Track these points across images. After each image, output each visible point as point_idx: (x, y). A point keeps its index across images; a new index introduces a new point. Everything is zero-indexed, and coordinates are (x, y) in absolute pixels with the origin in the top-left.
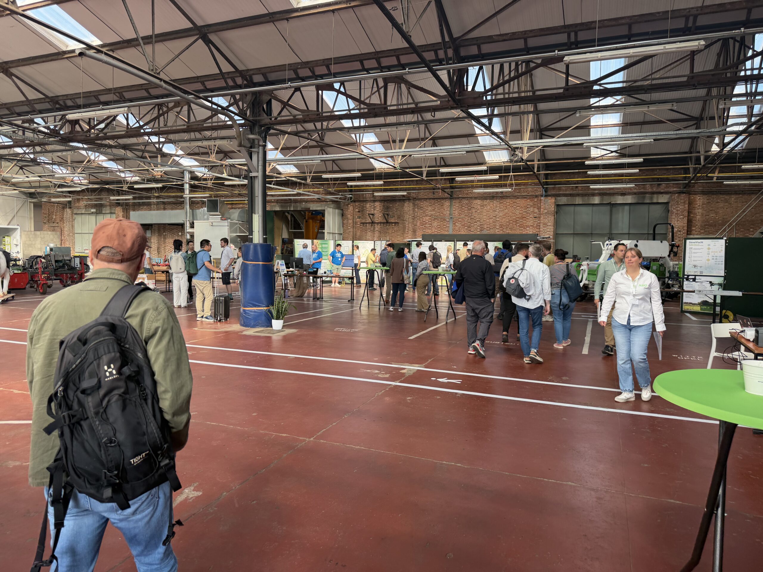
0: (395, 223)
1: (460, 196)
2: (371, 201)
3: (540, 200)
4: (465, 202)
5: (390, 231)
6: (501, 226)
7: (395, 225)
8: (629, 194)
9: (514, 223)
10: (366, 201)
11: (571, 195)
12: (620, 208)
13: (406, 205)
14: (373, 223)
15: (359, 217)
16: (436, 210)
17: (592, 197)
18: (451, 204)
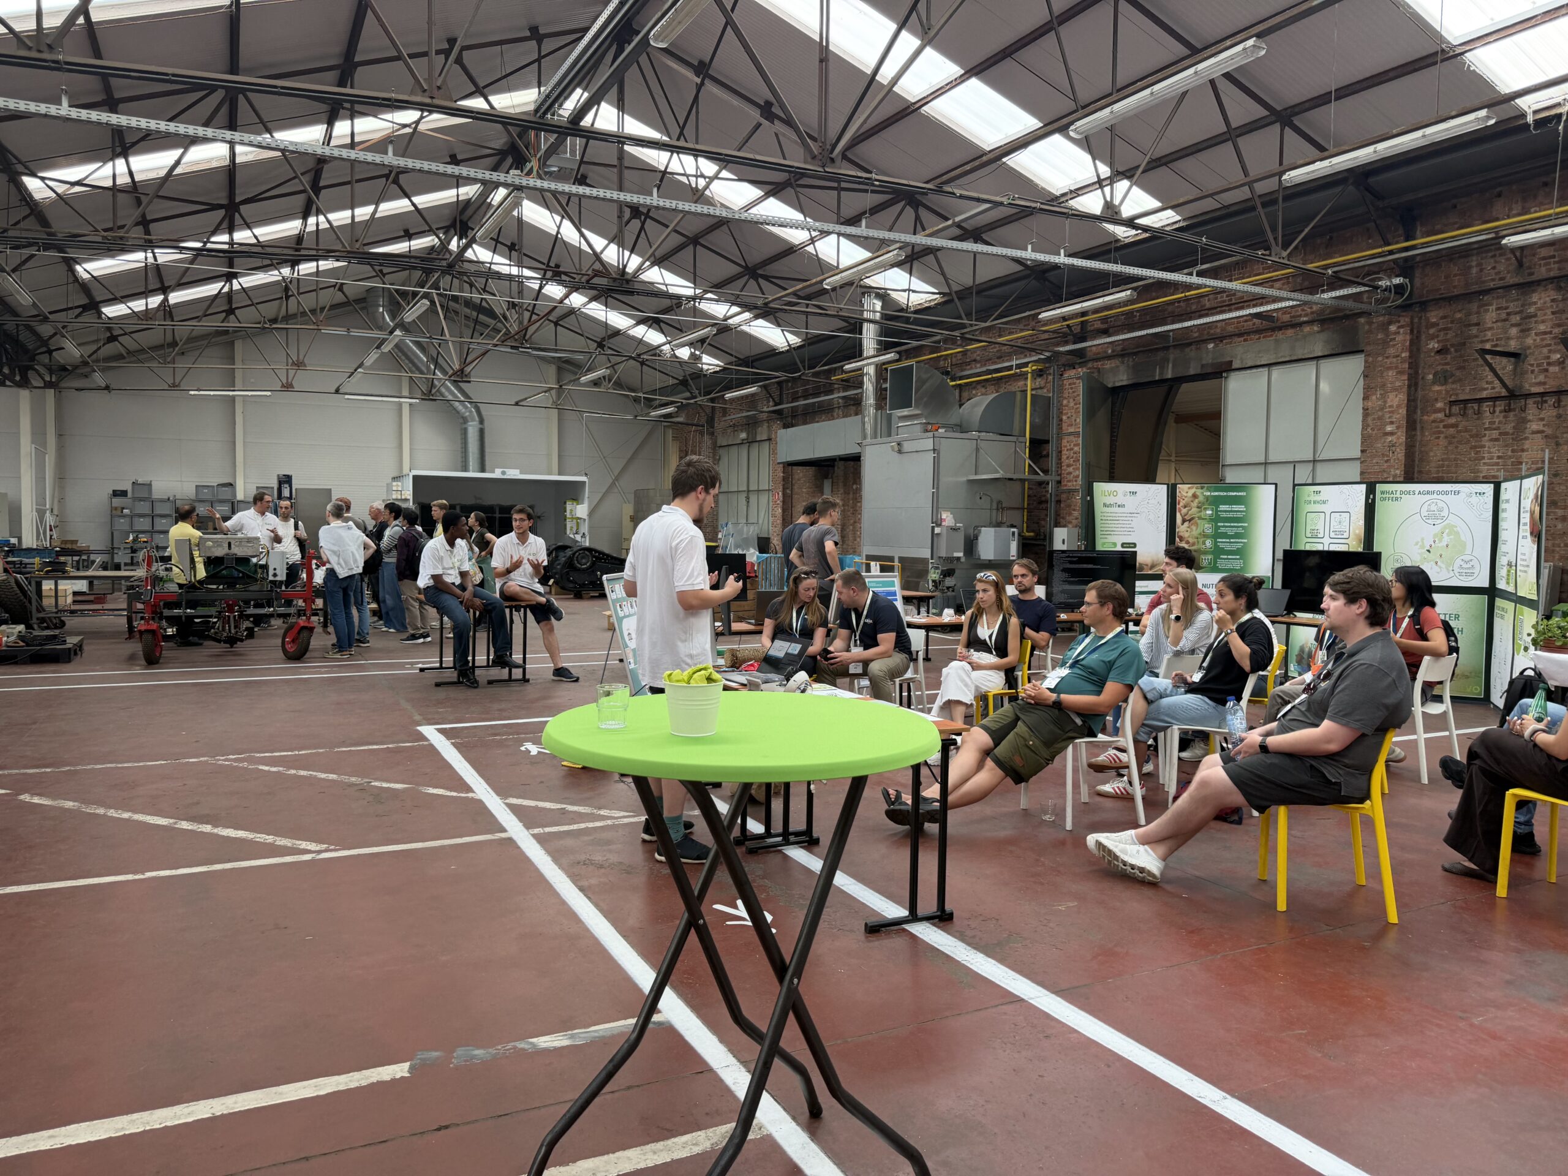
14: (1514, 396)
15: (1443, 378)
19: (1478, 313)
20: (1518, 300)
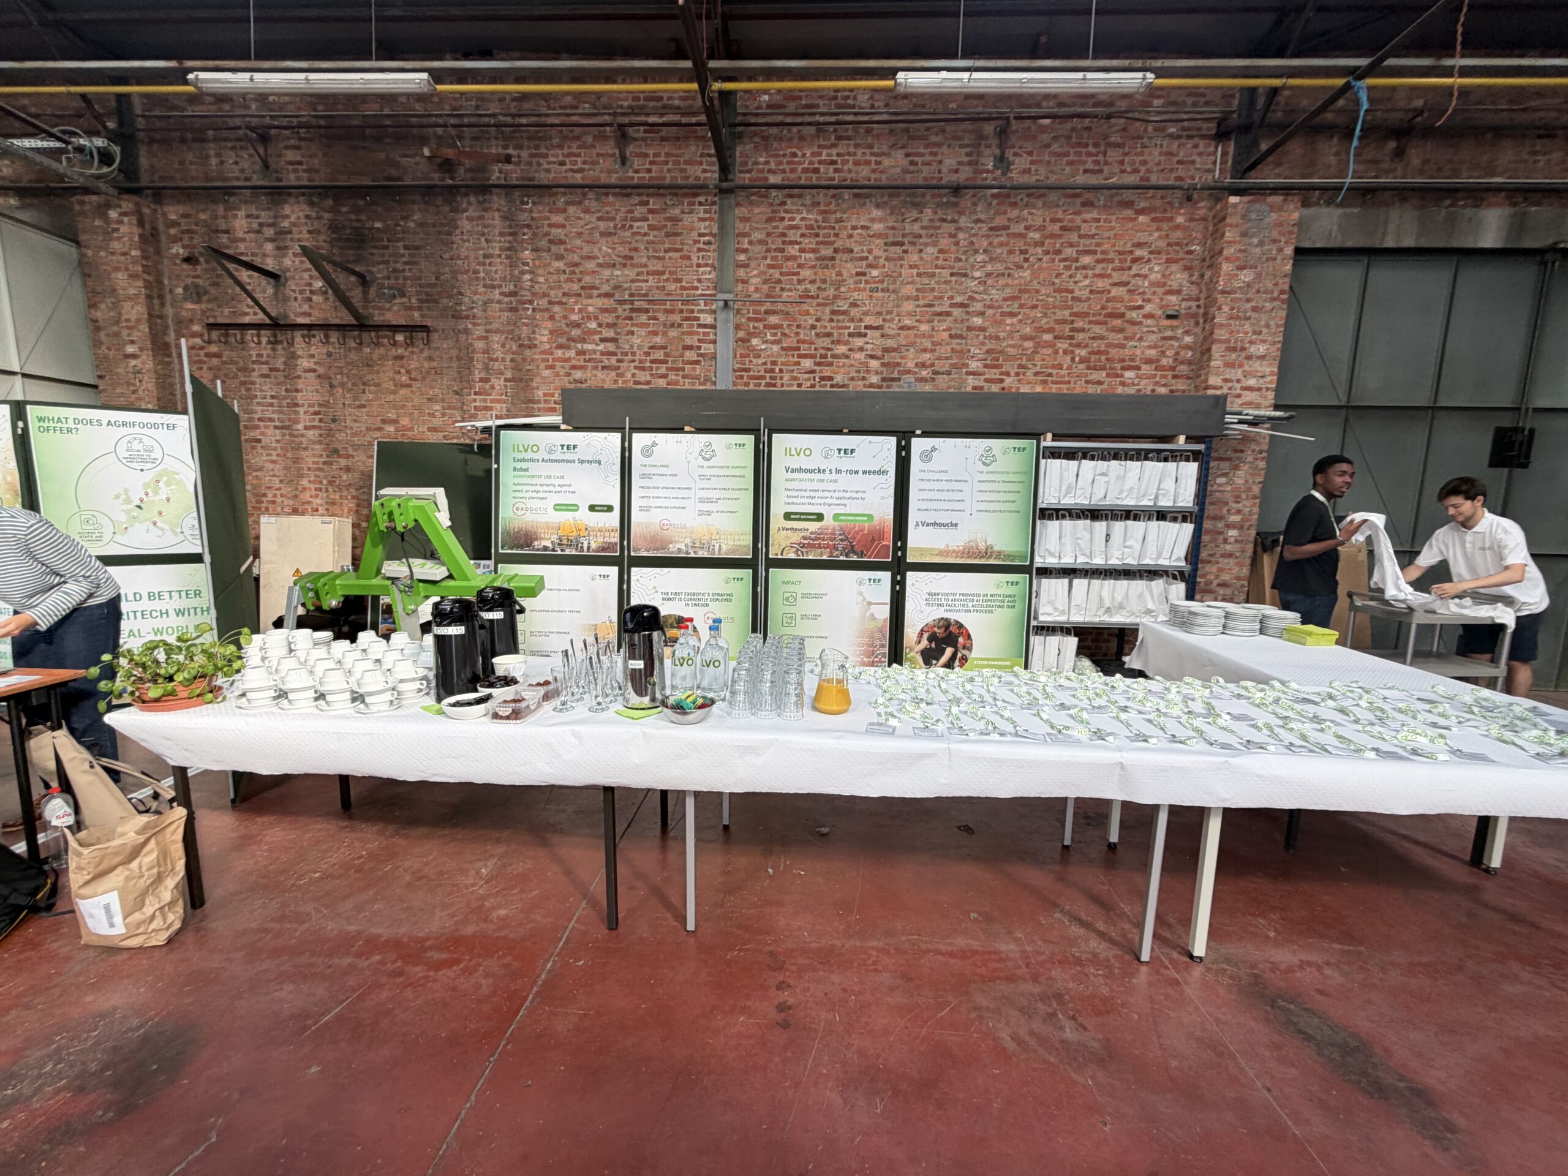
0: (411, 329)
1: (773, 179)
4: (801, 215)
5: (386, 375)
6: (994, 358)
7: (410, 343)
9: (1062, 345)
11: (1364, 194)
13: (465, 224)
14: (277, 326)
15: (196, 293)
16: (640, 258)
17: (1469, 212)
18: (722, 228)
19: (225, 217)
20: (269, 209)
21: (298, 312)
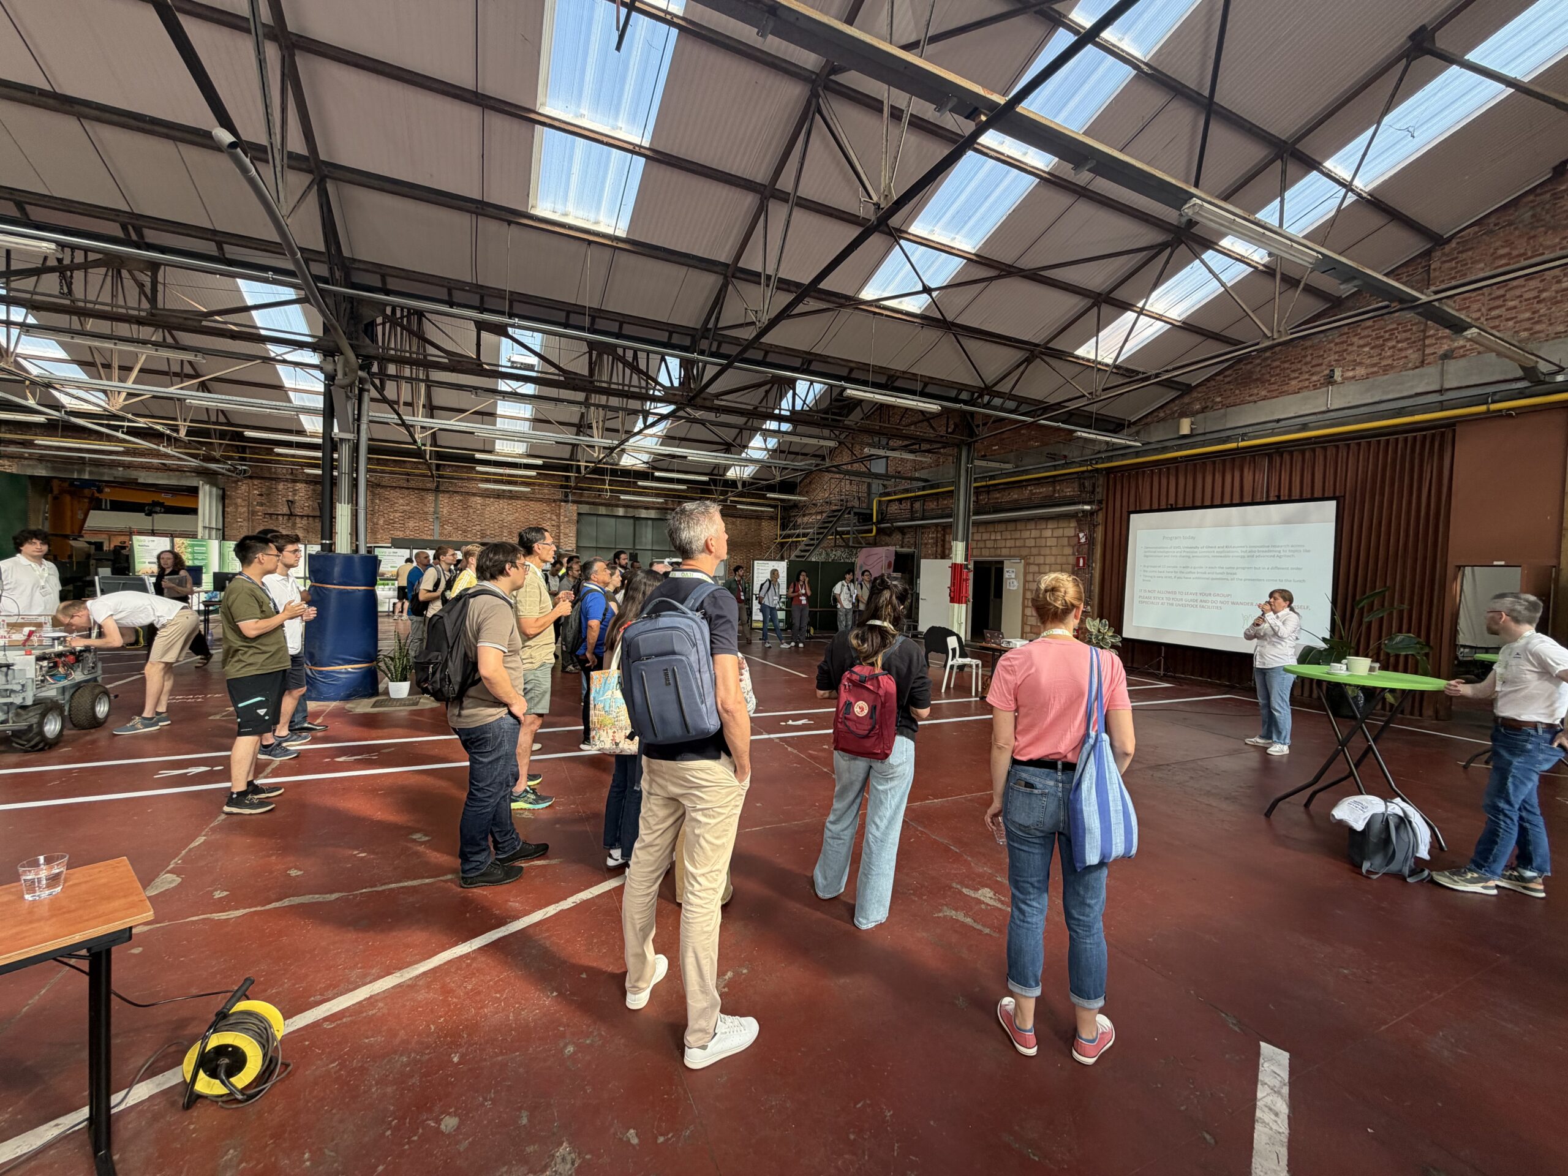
1: (449, 490)
2: (287, 480)
3: (560, 506)
4: (458, 498)
8: (653, 508)
10: (277, 480)
11: (593, 504)
12: (644, 522)
14: (292, 515)
15: (262, 505)
16: (412, 504)
17: (617, 508)
18: (436, 500)
21: (298, 511)
